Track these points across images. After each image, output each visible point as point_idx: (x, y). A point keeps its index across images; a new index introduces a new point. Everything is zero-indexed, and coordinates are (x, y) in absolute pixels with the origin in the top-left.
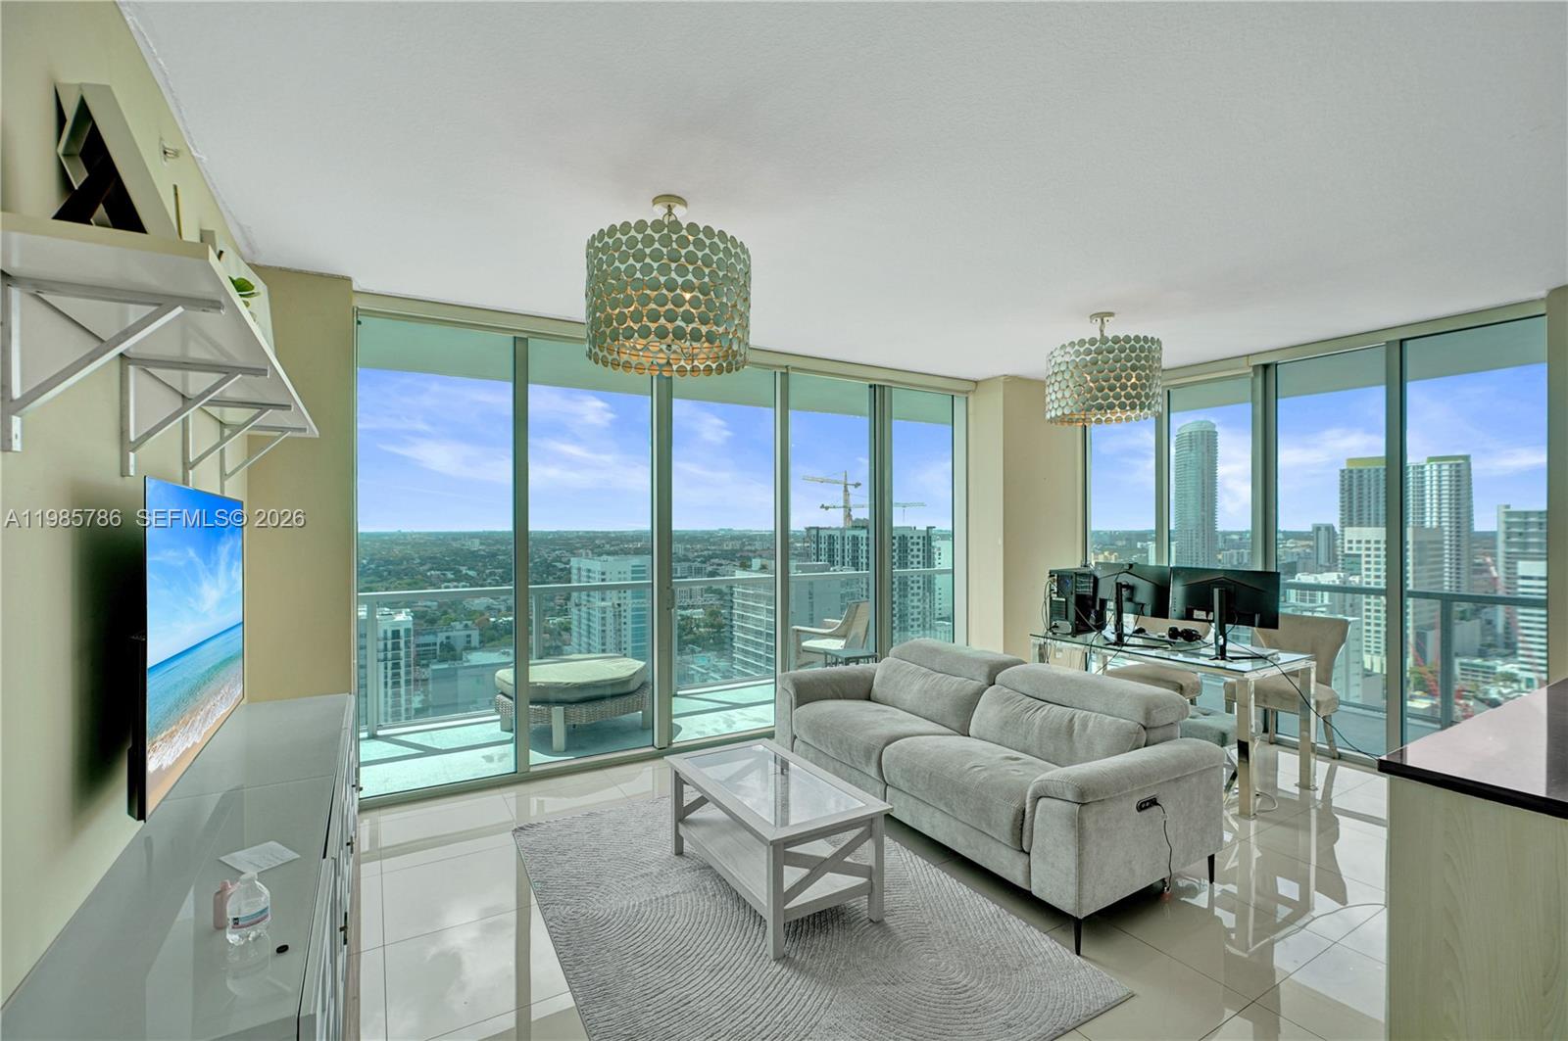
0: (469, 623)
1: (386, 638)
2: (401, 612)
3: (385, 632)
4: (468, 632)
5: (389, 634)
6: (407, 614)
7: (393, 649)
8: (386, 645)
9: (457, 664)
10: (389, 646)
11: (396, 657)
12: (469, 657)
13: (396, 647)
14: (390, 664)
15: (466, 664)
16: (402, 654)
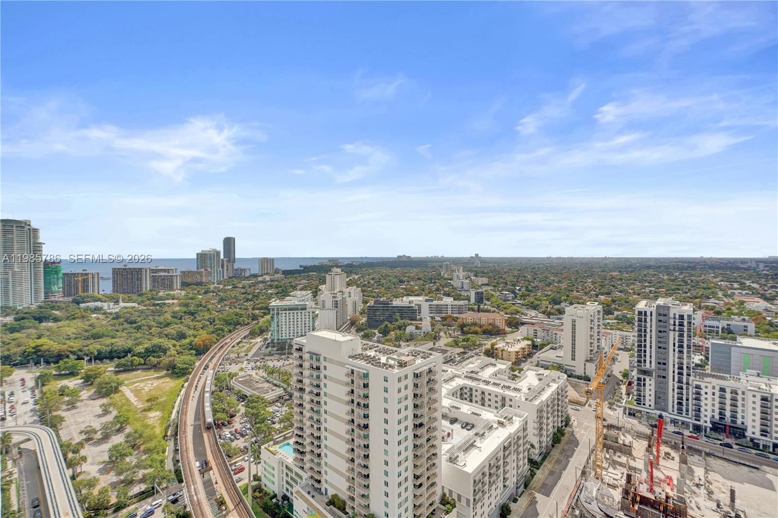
0: (747, 318)
1: (675, 318)
2: (686, 305)
3: (675, 314)
4: (745, 324)
5: (677, 317)
6: (690, 307)
7: (679, 325)
8: (675, 322)
9: (731, 343)
10: (677, 323)
11: (681, 330)
12: (742, 340)
13: (681, 325)
14: (677, 333)
15: (738, 344)
16: (685, 329)
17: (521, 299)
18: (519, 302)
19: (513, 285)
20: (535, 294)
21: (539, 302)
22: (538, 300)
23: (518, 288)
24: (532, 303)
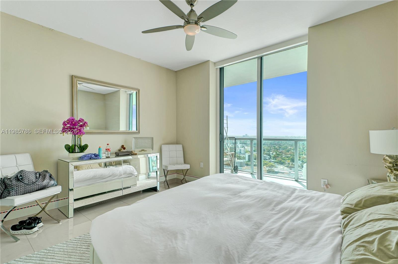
17: (273, 159)
18: (273, 160)
19: (268, 151)
20: (281, 156)
21: (284, 161)
22: (283, 160)
23: (271, 153)
24: (280, 161)
